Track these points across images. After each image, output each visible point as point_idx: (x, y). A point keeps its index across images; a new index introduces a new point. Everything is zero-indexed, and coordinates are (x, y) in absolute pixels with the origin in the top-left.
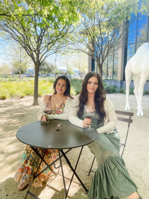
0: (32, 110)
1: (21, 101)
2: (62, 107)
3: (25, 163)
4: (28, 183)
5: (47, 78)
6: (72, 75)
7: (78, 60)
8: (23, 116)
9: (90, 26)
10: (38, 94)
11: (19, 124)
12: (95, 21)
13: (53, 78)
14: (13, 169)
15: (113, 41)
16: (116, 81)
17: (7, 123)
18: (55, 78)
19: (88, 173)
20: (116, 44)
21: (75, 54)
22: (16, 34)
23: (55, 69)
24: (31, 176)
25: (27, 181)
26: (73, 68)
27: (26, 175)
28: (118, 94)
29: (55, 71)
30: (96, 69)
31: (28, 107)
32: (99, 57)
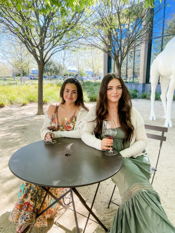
0: (35, 121)
1: (23, 110)
2: (73, 121)
3: (24, 198)
4: (29, 224)
5: (54, 81)
6: (84, 76)
7: (92, 58)
8: (24, 128)
9: (106, 15)
10: (43, 101)
11: (19, 139)
12: (112, 8)
13: (62, 81)
14: (11, 201)
15: (134, 34)
16: (137, 84)
17: (4, 137)
18: (63, 80)
19: (108, 205)
20: (138, 38)
21: (88, 51)
22: (12, 25)
23: (64, 70)
24: (33, 214)
25: (27, 222)
26: (86, 68)
27: (26, 214)
28: (139, 100)
29: (64, 72)
30: (113, 69)
31: (31, 117)
32: (117, 55)
